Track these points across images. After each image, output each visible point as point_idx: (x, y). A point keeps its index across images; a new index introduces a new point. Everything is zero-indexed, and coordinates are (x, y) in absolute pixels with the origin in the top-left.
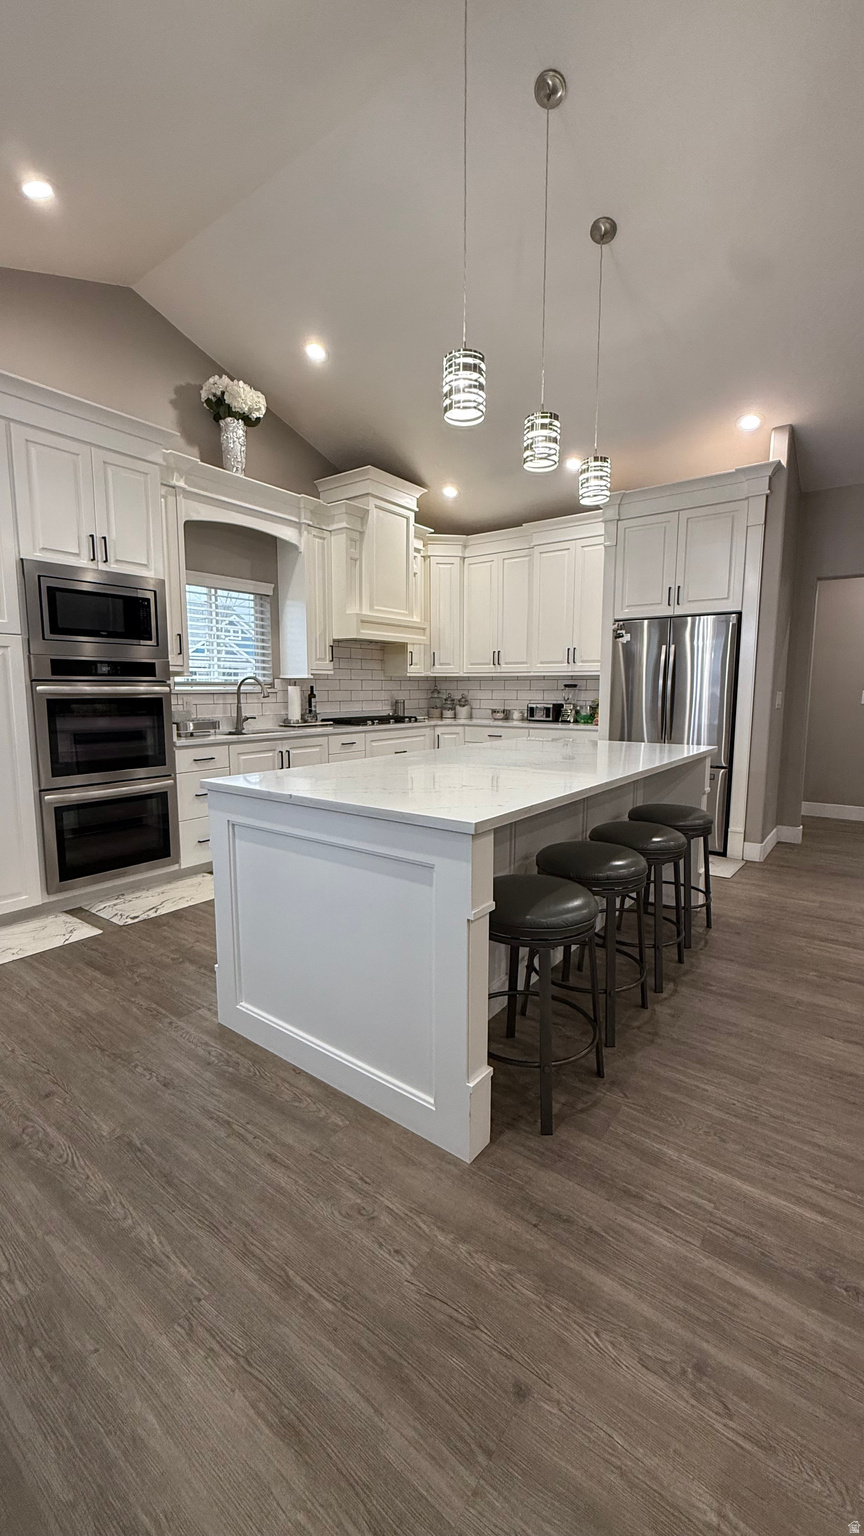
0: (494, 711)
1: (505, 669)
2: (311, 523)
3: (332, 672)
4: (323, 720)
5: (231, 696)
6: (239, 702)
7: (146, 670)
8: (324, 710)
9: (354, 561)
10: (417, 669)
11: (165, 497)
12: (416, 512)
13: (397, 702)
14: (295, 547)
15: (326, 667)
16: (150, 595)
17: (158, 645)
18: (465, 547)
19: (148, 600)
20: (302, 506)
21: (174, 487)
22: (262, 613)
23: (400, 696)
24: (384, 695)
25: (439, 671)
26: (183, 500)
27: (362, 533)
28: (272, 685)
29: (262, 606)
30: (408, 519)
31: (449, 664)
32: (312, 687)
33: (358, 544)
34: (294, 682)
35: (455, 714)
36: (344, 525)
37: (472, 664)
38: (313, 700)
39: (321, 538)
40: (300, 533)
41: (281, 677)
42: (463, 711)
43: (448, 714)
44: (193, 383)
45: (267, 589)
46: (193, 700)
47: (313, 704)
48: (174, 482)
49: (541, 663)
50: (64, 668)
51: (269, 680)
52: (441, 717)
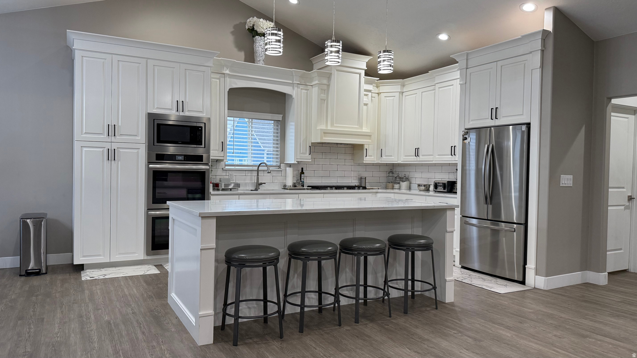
0: (419, 185)
1: (422, 159)
2: (299, 83)
3: (310, 160)
4: (308, 186)
5: (255, 172)
6: (258, 175)
7: (198, 159)
8: (309, 181)
9: (323, 101)
10: (371, 158)
11: (219, 79)
12: (365, 70)
13: (361, 178)
14: (290, 96)
15: (307, 157)
16: (203, 125)
17: (205, 147)
18: (403, 86)
19: (201, 127)
20: (294, 75)
21: (224, 74)
22: (277, 129)
23: (364, 174)
24: (353, 174)
25: (387, 159)
26: (228, 79)
27: (328, 86)
28: (279, 167)
29: (277, 126)
30: (360, 74)
31: (391, 156)
32: (302, 169)
33: (326, 91)
34: (290, 165)
35: (400, 187)
36: (317, 82)
37: (406, 156)
38: (302, 175)
39: (306, 90)
40: (293, 88)
41: (285, 162)
42: (404, 185)
43: (396, 186)
44: (243, 22)
45: (279, 117)
46: (234, 174)
47: (302, 177)
48: (224, 72)
49: (439, 155)
50: (161, 158)
51: (278, 164)
52: (393, 188)
